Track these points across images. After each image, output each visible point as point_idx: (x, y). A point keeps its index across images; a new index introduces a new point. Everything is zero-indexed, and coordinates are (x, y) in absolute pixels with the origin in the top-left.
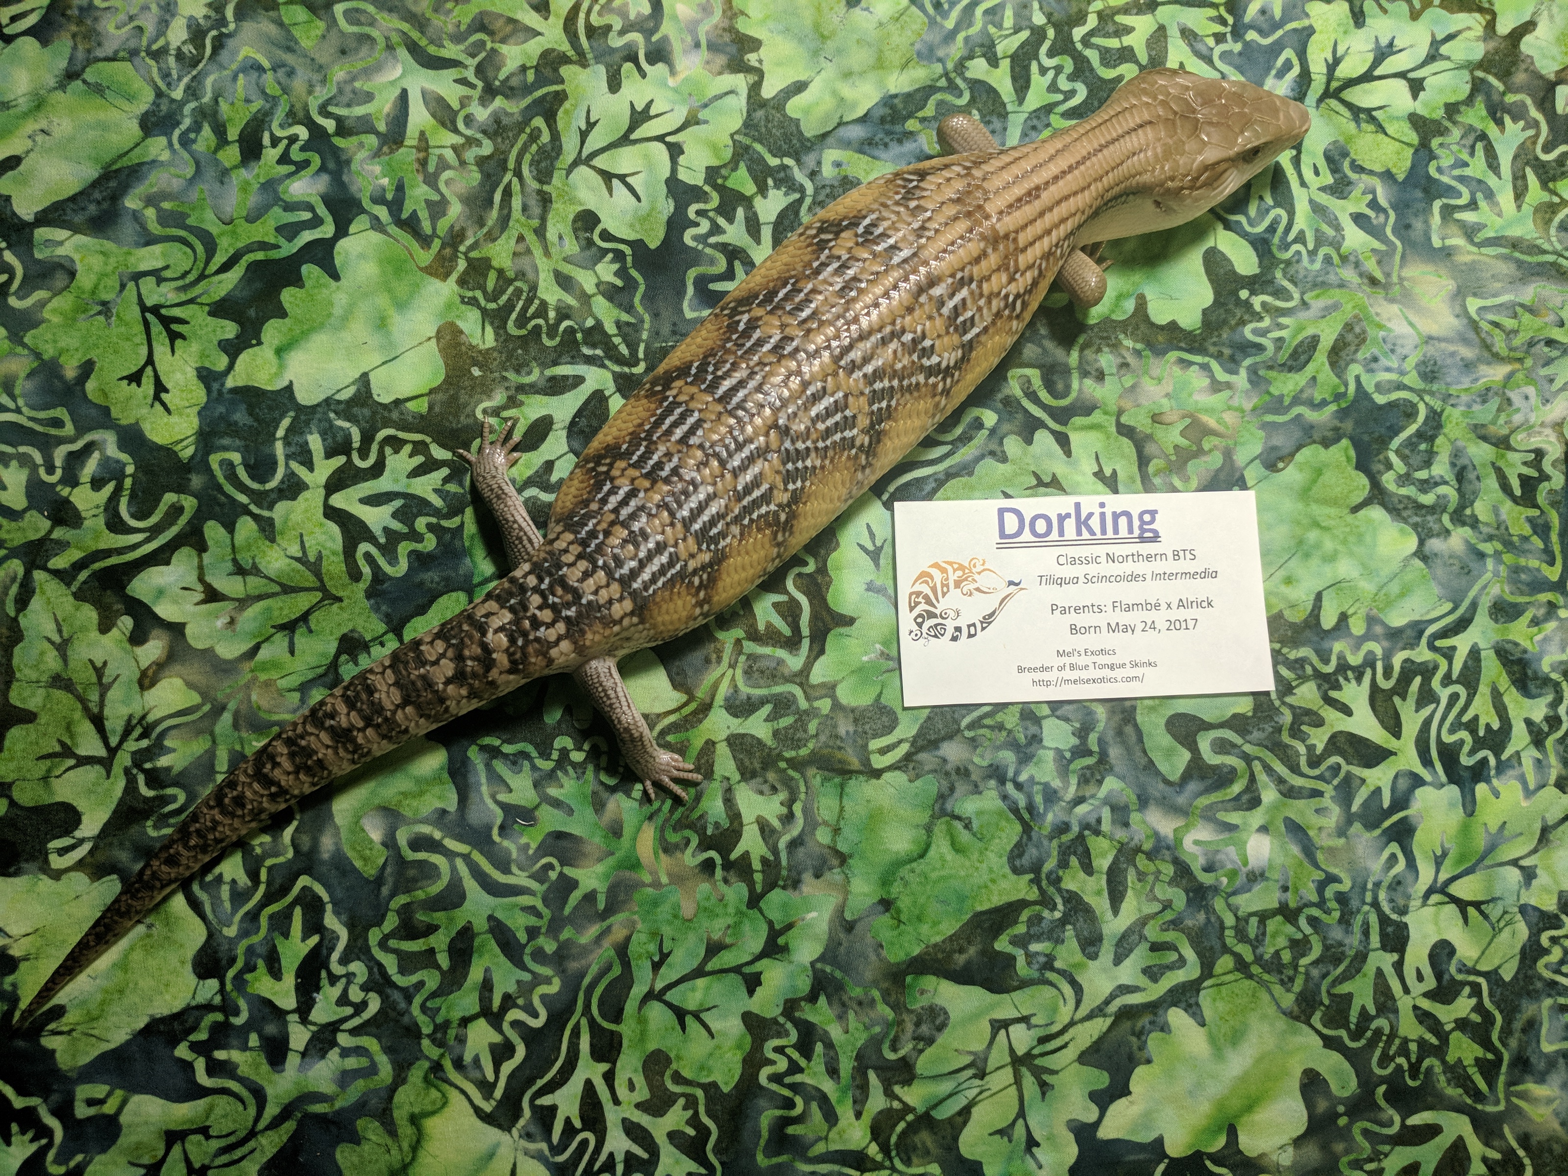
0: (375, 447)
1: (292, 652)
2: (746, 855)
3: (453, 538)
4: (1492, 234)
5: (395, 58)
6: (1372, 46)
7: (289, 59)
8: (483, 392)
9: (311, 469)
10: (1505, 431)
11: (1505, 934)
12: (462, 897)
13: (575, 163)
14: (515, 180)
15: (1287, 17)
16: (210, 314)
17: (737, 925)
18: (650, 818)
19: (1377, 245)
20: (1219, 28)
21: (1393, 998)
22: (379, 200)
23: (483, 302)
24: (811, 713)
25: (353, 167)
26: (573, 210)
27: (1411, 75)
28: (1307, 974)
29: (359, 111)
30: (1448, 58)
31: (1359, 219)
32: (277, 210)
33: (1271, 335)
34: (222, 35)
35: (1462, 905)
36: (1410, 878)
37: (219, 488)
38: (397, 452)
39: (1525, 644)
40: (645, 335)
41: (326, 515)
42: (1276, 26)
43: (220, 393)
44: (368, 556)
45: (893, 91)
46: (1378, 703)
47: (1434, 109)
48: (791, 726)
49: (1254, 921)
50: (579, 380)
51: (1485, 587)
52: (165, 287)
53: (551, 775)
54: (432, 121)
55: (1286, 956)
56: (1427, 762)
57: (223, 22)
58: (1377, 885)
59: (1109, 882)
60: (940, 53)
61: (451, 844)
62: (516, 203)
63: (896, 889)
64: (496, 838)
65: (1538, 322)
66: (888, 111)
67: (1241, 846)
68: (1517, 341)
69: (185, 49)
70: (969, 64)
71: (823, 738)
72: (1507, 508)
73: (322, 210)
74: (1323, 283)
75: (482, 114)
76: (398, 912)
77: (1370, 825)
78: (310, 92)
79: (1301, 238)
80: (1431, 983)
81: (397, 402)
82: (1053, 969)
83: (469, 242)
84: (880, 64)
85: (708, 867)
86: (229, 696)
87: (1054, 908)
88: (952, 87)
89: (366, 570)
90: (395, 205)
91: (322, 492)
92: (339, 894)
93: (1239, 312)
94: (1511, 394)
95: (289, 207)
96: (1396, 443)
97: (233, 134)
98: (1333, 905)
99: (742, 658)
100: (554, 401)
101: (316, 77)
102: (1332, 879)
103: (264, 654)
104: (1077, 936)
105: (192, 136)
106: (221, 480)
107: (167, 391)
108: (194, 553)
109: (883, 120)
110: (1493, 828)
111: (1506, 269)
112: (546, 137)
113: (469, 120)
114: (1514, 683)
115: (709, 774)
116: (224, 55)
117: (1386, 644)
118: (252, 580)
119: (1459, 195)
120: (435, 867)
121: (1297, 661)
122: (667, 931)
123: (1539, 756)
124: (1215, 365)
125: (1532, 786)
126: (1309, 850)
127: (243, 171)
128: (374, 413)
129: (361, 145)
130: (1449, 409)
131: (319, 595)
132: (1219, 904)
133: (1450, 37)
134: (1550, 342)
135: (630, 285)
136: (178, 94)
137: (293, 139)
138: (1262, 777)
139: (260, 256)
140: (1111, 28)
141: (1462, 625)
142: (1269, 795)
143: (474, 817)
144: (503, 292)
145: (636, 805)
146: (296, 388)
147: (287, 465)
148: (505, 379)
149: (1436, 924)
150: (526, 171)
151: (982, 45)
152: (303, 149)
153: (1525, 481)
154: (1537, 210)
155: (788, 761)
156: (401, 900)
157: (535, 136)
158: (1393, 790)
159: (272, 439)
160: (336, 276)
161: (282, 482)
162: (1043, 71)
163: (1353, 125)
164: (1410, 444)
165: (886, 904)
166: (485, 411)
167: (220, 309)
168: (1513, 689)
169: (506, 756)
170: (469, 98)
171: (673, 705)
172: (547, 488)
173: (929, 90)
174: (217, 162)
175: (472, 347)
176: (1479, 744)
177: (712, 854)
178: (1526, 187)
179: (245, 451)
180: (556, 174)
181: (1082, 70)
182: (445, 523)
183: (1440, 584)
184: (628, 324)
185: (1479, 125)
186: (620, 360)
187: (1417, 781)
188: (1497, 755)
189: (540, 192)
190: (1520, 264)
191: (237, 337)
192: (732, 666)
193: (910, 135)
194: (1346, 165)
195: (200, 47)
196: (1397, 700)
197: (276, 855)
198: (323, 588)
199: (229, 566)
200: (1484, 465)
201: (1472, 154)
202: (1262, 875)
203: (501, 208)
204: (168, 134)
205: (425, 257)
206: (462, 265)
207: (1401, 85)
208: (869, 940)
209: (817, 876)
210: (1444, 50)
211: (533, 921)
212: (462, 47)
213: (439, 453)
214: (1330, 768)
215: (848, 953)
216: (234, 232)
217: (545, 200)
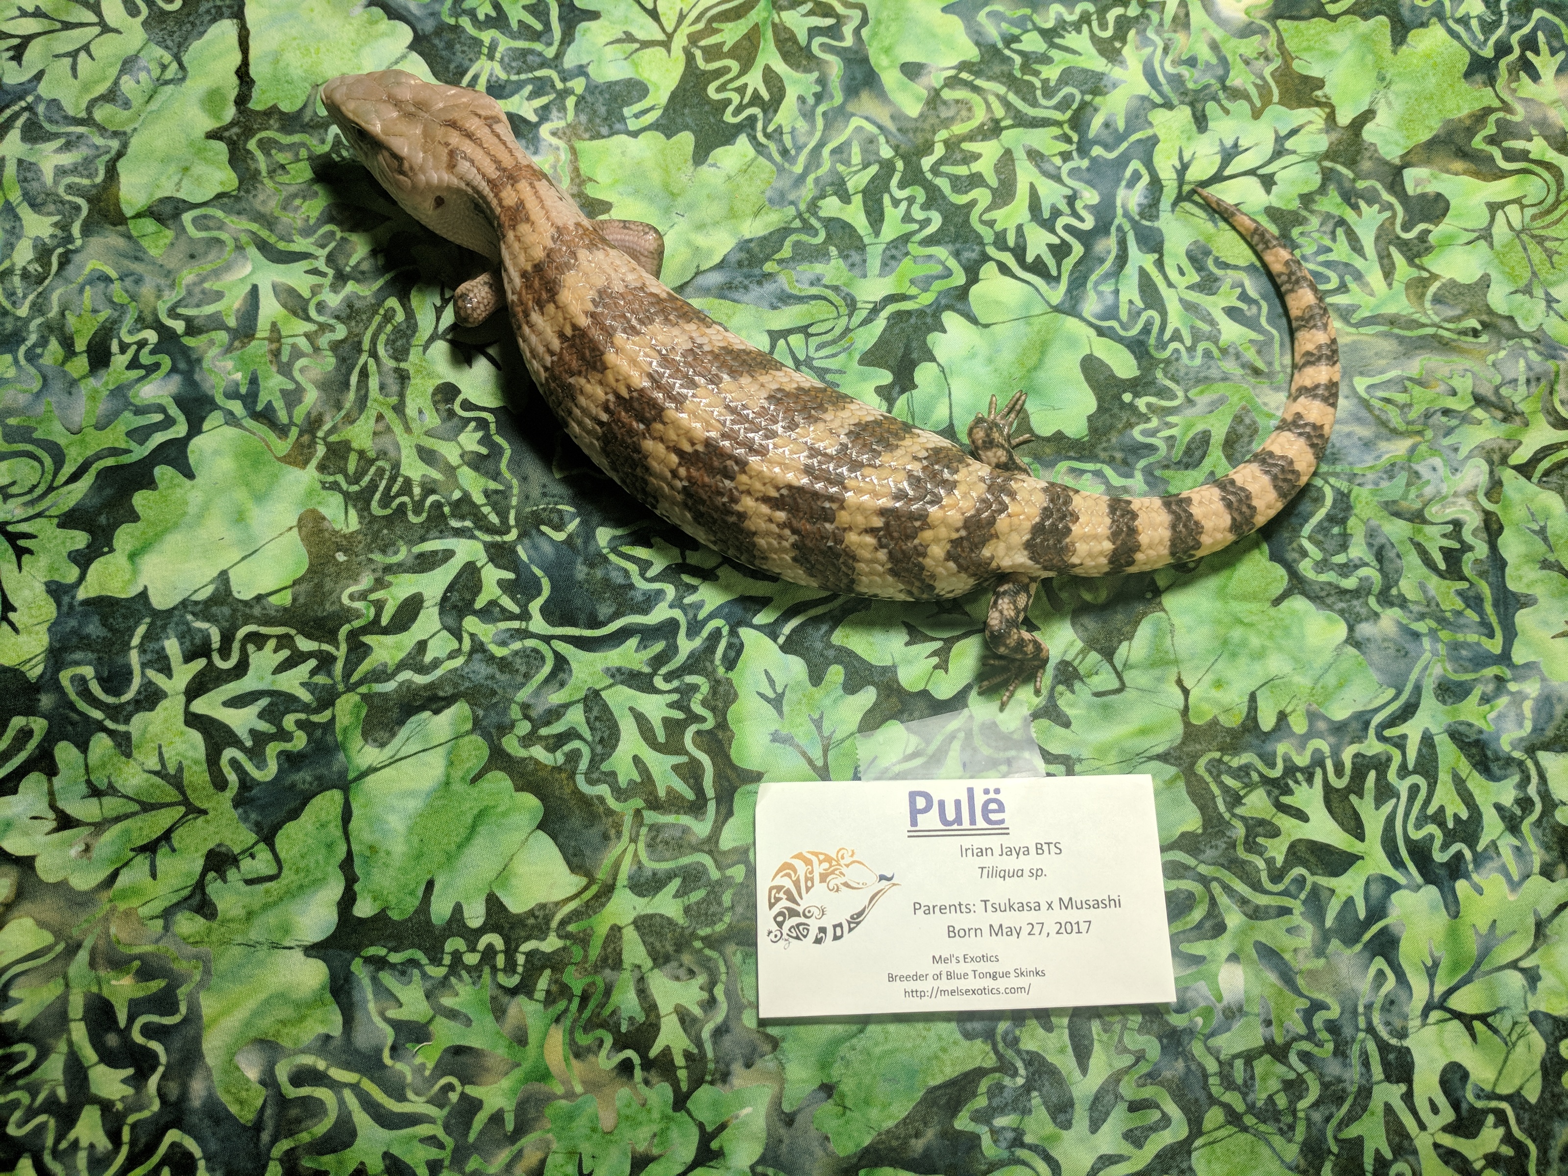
0: (236, 646)
1: (154, 876)
2: (667, 1052)
3: (324, 734)
4: (1367, 314)
5: (245, 257)
6: (1217, 149)
7: (137, 267)
8: (350, 577)
9: (170, 676)
10: (1417, 505)
11: (1520, 1048)
12: (353, 1134)
13: (432, 339)
14: (371, 361)
15: (1130, 129)
16: (61, 525)
17: (664, 1131)
18: (557, 1020)
19: (1254, 335)
20: (1065, 147)
21: (1407, 1136)
22: (233, 394)
23: (344, 486)
24: (725, 882)
25: (205, 364)
26: (431, 385)
27: (1261, 172)
28: (1308, 1119)
29: (209, 309)
30: (1294, 152)
31: (1231, 312)
32: (127, 415)
33: (1161, 434)
34: (68, 252)
35: (1466, 1020)
36: (1403, 995)
37: (72, 706)
38: (260, 648)
39: (1479, 723)
40: (514, 501)
41: (187, 723)
42: (1121, 138)
43: (71, 606)
44: (234, 763)
45: (748, 236)
46: (1335, 805)
47: (1289, 201)
48: (704, 900)
49: (1239, 1064)
50: (449, 554)
51: (1426, 668)
52: (12, 504)
53: (444, 983)
54: (284, 312)
55: (1282, 1101)
56: (1397, 863)
57: (69, 239)
58: (1369, 1007)
59: (1072, 1036)
60: (792, 197)
61: (338, 1074)
62: (374, 383)
63: (836, 1072)
64: (387, 1060)
65: (1430, 394)
66: (743, 255)
67: (1212, 979)
68: (1413, 415)
69: (31, 268)
70: (821, 203)
71: (740, 910)
72: (1434, 583)
73: (174, 411)
74: (1206, 378)
75: (334, 300)
76: (281, 1161)
77: (1350, 941)
78: (159, 297)
79: (1177, 336)
80: (1448, 1115)
81: (259, 598)
82: (1022, 1145)
83: (326, 427)
84: (732, 214)
85: (626, 1068)
86: (85, 932)
87: (1015, 1074)
88: (807, 228)
89: (232, 777)
90: (249, 399)
91: (182, 699)
92: (213, 1146)
93: (1124, 416)
94: (1417, 467)
95: (139, 411)
96: (1307, 529)
97: (81, 345)
98: (1324, 1035)
99: (644, 830)
100: (424, 578)
101: (162, 282)
102: (1317, 1006)
103: (122, 880)
104: (1045, 1103)
105: (39, 351)
106: (73, 696)
107: (14, 609)
108: (43, 778)
109: (740, 264)
110: (1484, 929)
111: (1388, 346)
112: (400, 316)
113: (321, 307)
114: (1474, 766)
115: (617, 964)
116: (71, 269)
117: (1332, 740)
118: (106, 800)
119: (1328, 280)
120: (321, 1103)
121: (1240, 768)
122: (586, 1148)
123: (1517, 843)
124: (1108, 471)
125: (1516, 878)
126: (1287, 976)
127: (92, 382)
128: (235, 611)
129: (212, 342)
130: (1356, 490)
131: (182, 809)
132: (1197, 1048)
133: (1293, 132)
134: (1446, 412)
135: (496, 451)
136: (23, 311)
137: (142, 344)
138: (1223, 900)
139: (110, 462)
140: (958, 156)
141: (1408, 711)
142: (1234, 919)
143: (362, 1040)
144: (364, 472)
145: (540, 1006)
146: (150, 592)
147: (143, 674)
148: (371, 561)
149: (1441, 1045)
150: (381, 351)
151: (832, 184)
152: (153, 352)
153: (1447, 553)
154: (1408, 286)
155: (703, 939)
156: (285, 1145)
157: (388, 317)
158: (1367, 898)
159: (126, 647)
160: (190, 475)
161: (139, 692)
162: (896, 203)
163: (1210, 225)
164: (1321, 528)
165: (828, 1089)
166: (351, 597)
167: (69, 521)
168: (1475, 774)
169: (393, 966)
170: (320, 286)
171: (573, 891)
172: (422, 670)
173: (784, 232)
174: (65, 373)
175: (335, 533)
176: (1450, 837)
177: (629, 1053)
178: (1393, 264)
179: (98, 664)
180: (413, 351)
181: (934, 198)
182: (315, 718)
183: (1378, 669)
184: (496, 492)
185: (1336, 212)
186: (490, 529)
187: (1391, 886)
188: (1472, 846)
189: (397, 370)
190: (1401, 340)
191: (88, 546)
192: (634, 840)
193: (769, 276)
194: (1210, 263)
195: (47, 265)
196: (1353, 798)
197: (140, 1109)
198: (186, 802)
199: (83, 789)
200: (1402, 542)
201: (1334, 239)
202: (1240, 1009)
203: (358, 389)
204: (14, 352)
205: (283, 446)
206: (321, 450)
207: (1253, 183)
208: (813, 1133)
209: (748, 1065)
210: (1289, 144)
211: (434, 1153)
212: (311, 240)
213: (305, 644)
214: (1295, 880)
215: (791, 1151)
216: (82, 441)
217: (403, 377)
